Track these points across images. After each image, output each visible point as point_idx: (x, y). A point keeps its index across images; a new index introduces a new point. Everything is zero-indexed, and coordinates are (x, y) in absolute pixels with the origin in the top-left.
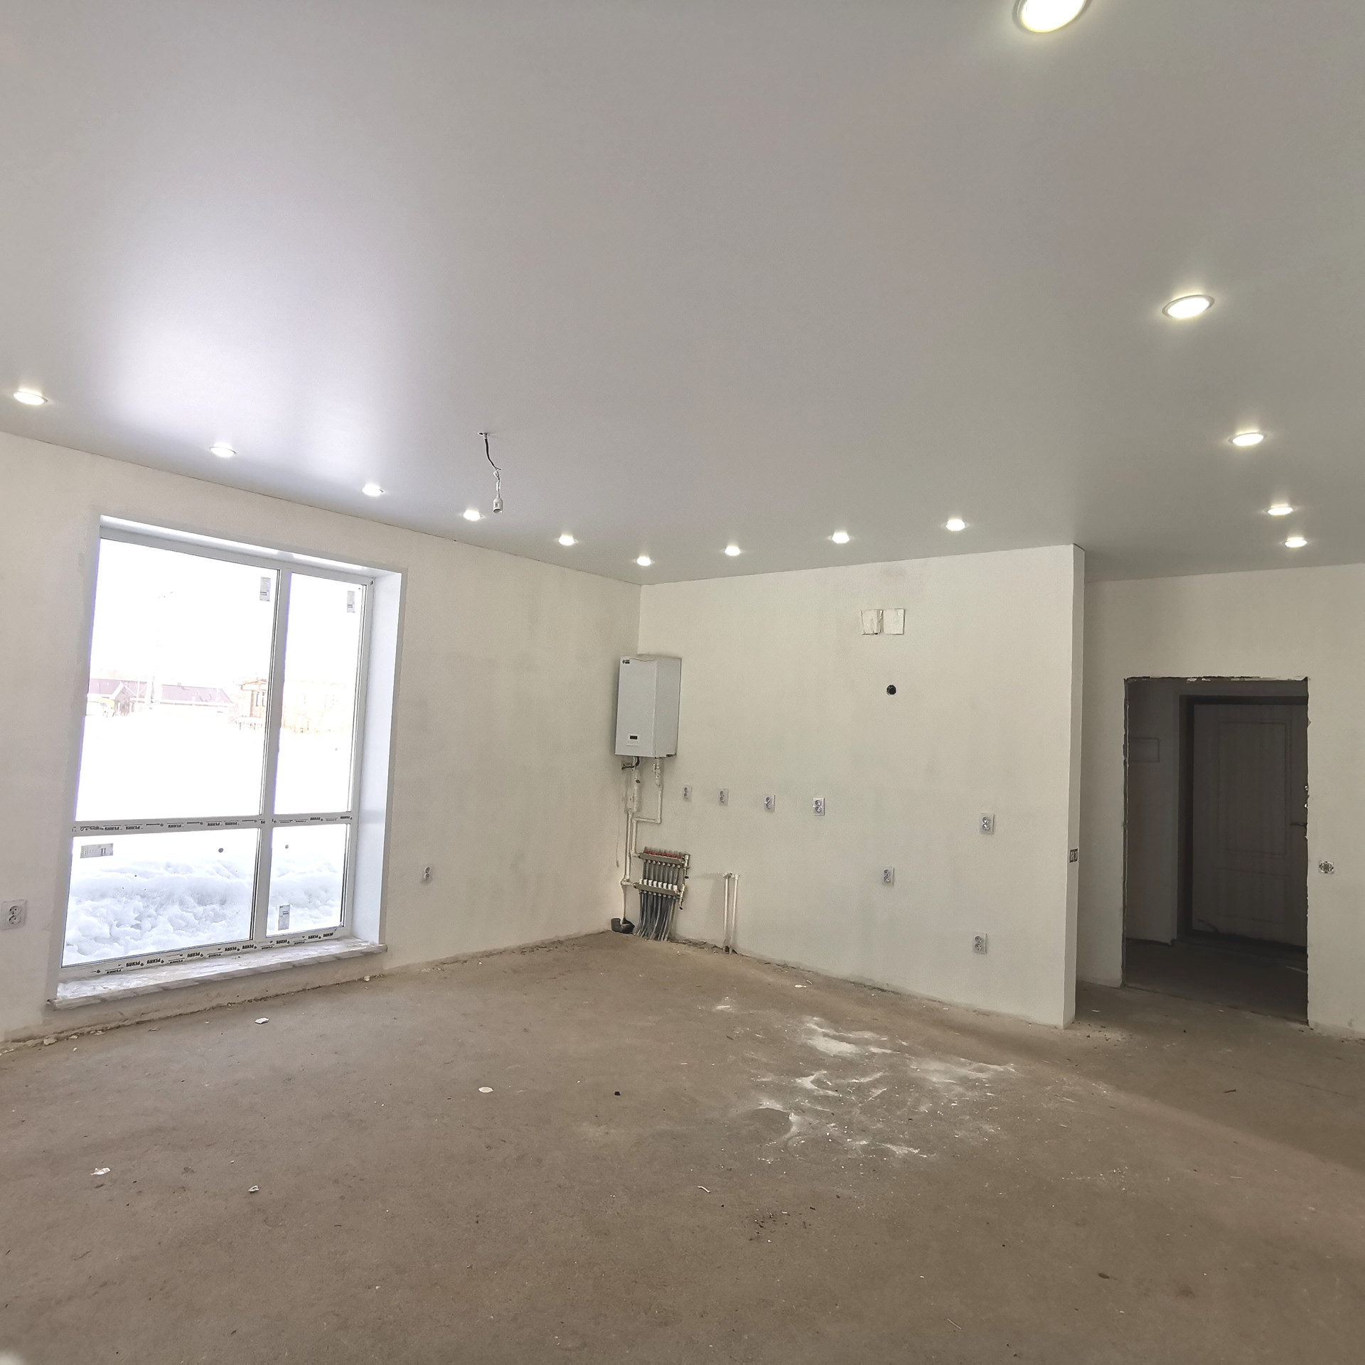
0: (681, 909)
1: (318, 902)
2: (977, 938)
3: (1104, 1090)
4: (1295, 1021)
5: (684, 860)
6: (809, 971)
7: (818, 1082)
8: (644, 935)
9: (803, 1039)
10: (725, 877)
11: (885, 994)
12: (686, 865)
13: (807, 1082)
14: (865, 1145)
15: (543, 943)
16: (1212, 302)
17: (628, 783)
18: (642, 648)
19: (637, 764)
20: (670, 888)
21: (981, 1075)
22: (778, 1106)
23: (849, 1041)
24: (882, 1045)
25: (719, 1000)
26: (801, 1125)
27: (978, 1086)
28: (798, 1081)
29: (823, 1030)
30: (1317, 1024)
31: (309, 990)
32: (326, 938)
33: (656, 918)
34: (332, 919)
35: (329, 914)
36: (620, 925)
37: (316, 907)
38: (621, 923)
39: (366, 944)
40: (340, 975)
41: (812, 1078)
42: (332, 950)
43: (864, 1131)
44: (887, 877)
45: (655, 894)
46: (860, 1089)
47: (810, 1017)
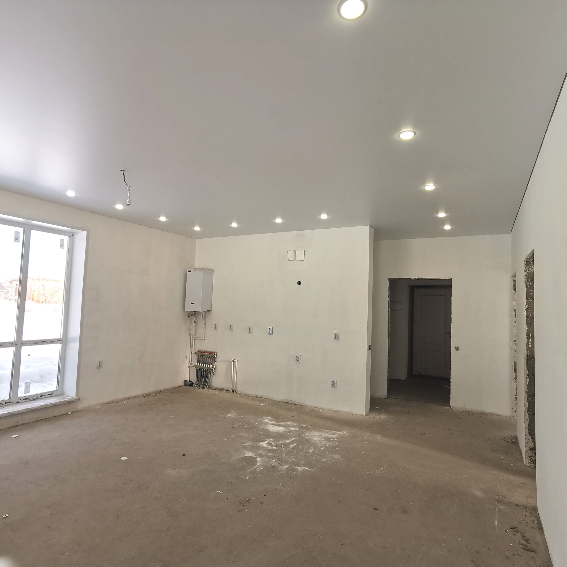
0: (214, 375)
1: (46, 380)
2: (333, 382)
3: (379, 437)
4: (446, 406)
5: (215, 354)
6: (267, 399)
7: (269, 444)
8: (198, 387)
9: (263, 426)
10: (232, 361)
11: (297, 406)
12: (215, 357)
13: (264, 444)
14: (287, 468)
15: (153, 392)
16: (415, 134)
17: (191, 323)
18: (196, 266)
19: (194, 315)
20: (209, 367)
21: (334, 436)
22: (252, 455)
23: (282, 426)
24: (295, 427)
25: (229, 413)
26: (261, 462)
27: (332, 440)
28: (261, 444)
29: (272, 422)
30: (453, 407)
31: (40, 420)
32: (49, 396)
33: (203, 379)
34: (53, 387)
35: (52, 385)
36: (187, 383)
37: (45, 382)
38: (188, 382)
39: (69, 398)
40: (56, 412)
41: (266, 442)
42: (52, 401)
43: (287, 462)
44: (298, 359)
45: (202, 369)
46: (286, 445)
47: (266, 417)
